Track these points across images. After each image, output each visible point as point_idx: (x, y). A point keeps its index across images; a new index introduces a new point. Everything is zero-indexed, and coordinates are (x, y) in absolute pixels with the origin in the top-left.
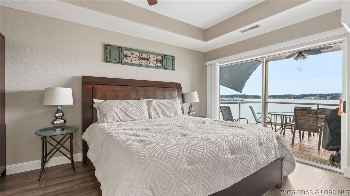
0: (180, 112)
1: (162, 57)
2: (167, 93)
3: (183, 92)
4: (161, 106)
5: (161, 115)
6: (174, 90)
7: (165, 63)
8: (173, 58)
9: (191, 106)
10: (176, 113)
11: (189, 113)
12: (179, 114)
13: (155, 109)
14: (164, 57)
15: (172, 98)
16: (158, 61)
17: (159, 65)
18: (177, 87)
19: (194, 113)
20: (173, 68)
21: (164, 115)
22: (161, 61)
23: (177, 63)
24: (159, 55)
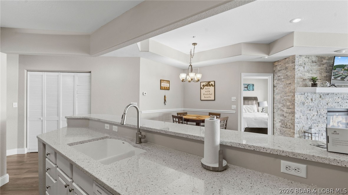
0: (256, 111)
1: (247, 85)
2: (250, 102)
3: (259, 101)
4: (247, 108)
5: (247, 112)
6: (254, 101)
7: (249, 88)
8: (253, 85)
9: (263, 109)
10: (254, 111)
11: (262, 112)
12: (256, 112)
13: (245, 109)
14: (248, 85)
15: (252, 104)
16: (245, 87)
17: (246, 89)
18: (255, 99)
19: (265, 112)
20: (253, 90)
21: (249, 111)
22: (247, 87)
23: (255, 87)
24: (246, 85)
